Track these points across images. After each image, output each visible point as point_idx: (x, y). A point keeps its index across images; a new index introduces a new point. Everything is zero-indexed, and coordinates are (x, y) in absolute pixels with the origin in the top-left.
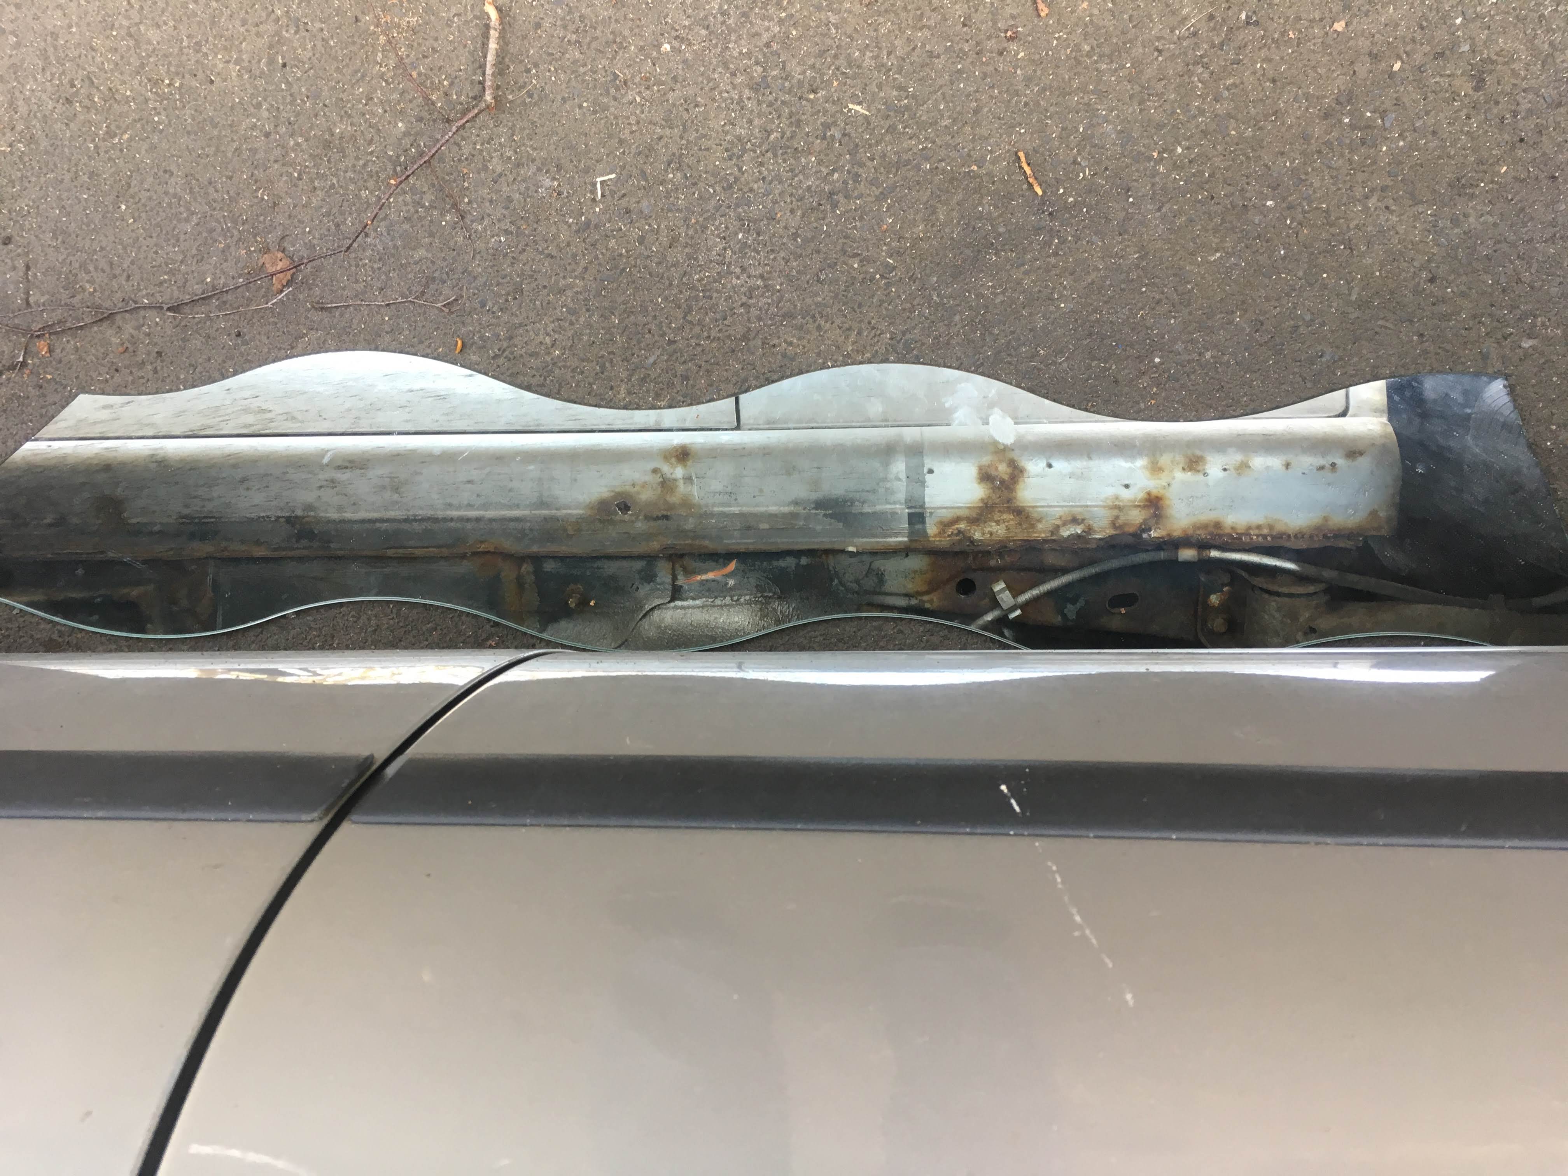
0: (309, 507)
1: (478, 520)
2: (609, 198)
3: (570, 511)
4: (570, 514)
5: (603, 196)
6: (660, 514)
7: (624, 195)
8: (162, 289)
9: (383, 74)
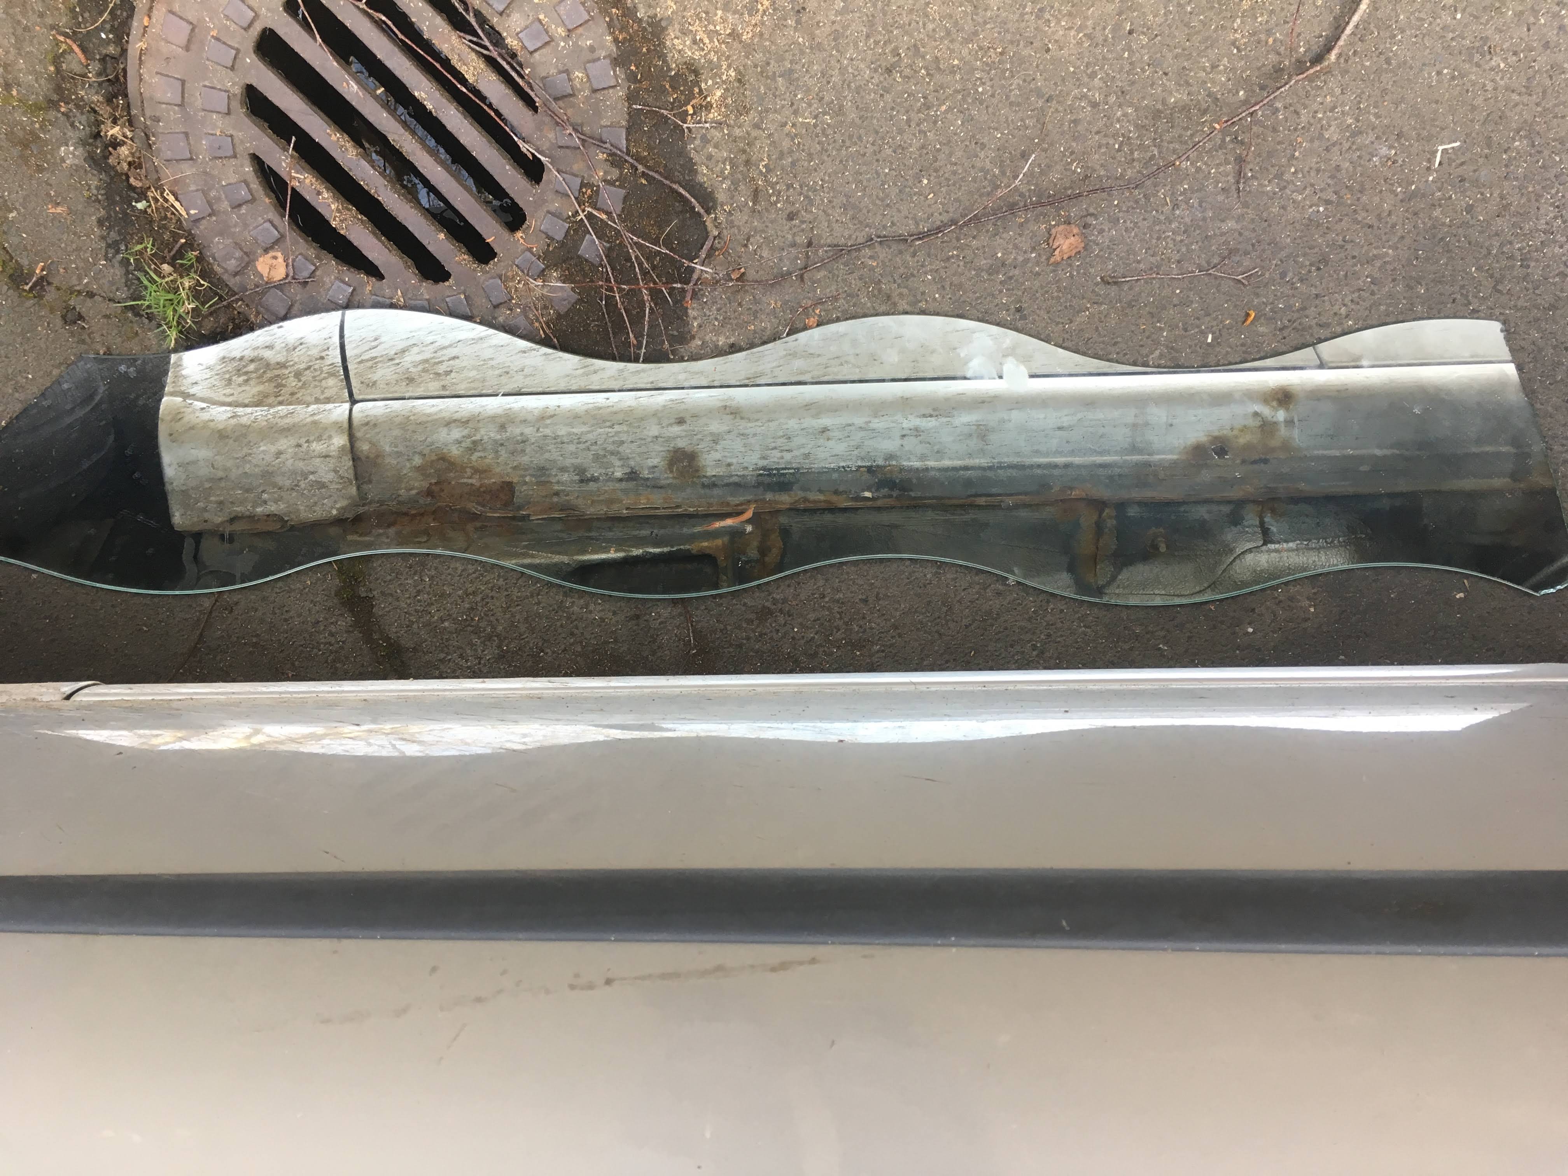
0: (890, 457)
1: (1067, 466)
2: (1445, 166)
3: (1163, 456)
4: (1163, 459)
5: (1440, 164)
6: (1257, 457)
7: (1462, 164)
8: (947, 265)
9: (1236, 40)
